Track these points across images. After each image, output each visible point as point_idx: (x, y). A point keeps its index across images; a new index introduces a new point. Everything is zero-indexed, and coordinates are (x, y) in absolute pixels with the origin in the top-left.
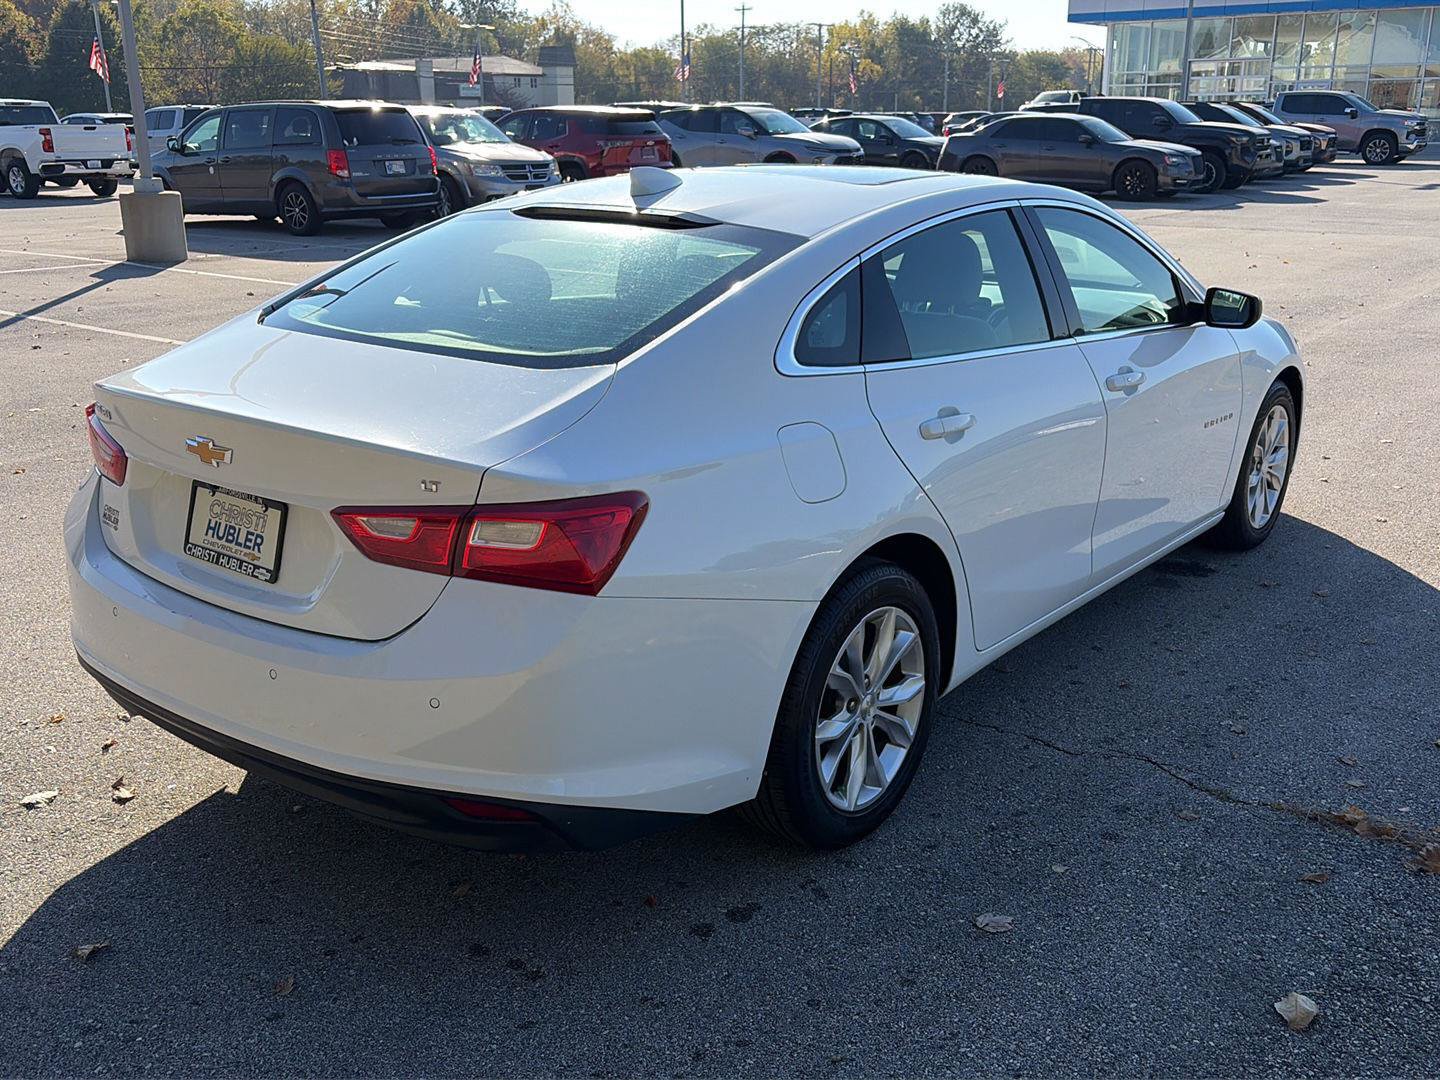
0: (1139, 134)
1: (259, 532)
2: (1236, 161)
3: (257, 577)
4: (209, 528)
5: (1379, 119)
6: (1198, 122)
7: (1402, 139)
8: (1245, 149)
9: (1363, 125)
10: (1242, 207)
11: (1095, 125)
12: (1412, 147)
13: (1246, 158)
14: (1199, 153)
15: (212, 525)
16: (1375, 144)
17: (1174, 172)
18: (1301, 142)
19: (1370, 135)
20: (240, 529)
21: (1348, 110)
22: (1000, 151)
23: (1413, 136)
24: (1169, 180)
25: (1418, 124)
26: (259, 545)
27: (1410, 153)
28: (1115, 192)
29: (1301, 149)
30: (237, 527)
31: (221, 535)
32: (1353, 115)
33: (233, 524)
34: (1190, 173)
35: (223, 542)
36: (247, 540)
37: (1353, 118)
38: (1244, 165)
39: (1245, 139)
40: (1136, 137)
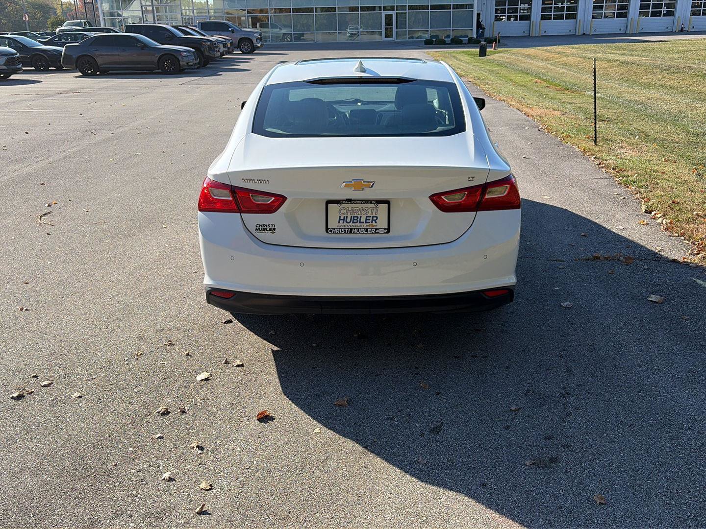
0: (163, 42)
1: (374, 215)
2: (207, 54)
3: (379, 233)
4: (340, 219)
5: (244, 33)
6: (183, 36)
7: (254, 41)
8: (210, 48)
9: (238, 36)
10: (221, 75)
11: (142, 38)
12: (259, 45)
13: (211, 52)
14: (194, 50)
15: (342, 218)
16: (244, 44)
17: (186, 59)
18: (223, 44)
19: (242, 40)
20: (361, 217)
21: (230, 29)
22: (97, 53)
23: (258, 40)
24: (185, 64)
25: (259, 35)
26: (375, 221)
27: (258, 48)
28: (160, 71)
29: (224, 47)
30: (359, 216)
31: (349, 221)
32: (233, 32)
33: (356, 215)
34: (193, 59)
35: (351, 224)
36: (366, 219)
37: (232, 33)
38: (210, 55)
39: (209, 43)
40: (163, 44)
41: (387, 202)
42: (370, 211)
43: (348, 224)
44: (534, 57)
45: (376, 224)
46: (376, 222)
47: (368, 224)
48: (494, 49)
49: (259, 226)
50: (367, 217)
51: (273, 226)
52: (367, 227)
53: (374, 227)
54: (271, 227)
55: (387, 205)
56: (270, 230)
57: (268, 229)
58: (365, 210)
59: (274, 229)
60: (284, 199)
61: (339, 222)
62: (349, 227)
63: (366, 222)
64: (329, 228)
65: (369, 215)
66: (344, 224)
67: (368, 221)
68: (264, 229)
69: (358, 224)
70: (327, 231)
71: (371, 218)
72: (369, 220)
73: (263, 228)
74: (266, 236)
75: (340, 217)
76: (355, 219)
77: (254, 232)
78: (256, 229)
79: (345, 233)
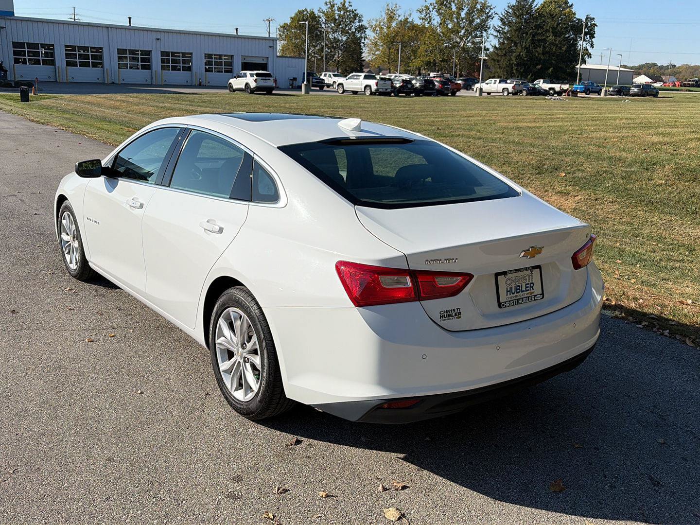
41: (539, 267)
42: (527, 277)
43: (514, 295)
44: (99, 105)
45: (533, 291)
46: (533, 289)
47: (528, 292)
48: (34, 94)
49: (443, 312)
50: (526, 285)
51: (459, 310)
52: (528, 296)
53: (533, 294)
54: (456, 312)
55: (539, 269)
56: (455, 316)
57: (454, 315)
58: (524, 278)
59: (460, 313)
60: (471, 276)
61: (507, 295)
62: (515, 298)
63: (526, 291)
64: (501, 302)
65: (527, 282)
66: (511, 296)
67: (527, 289)
68: (449, 316)
69: (521, 293)
70: (500, 306)
71: (529, 285)
72: (528, 287)
73: (447, 315)
74: (453, 323)
75: (507, 288)
76: (518, 289)
77: (438, 321)
78: (441, 317)
79: (514, 305)
